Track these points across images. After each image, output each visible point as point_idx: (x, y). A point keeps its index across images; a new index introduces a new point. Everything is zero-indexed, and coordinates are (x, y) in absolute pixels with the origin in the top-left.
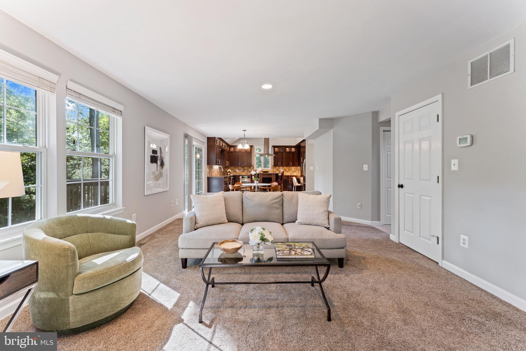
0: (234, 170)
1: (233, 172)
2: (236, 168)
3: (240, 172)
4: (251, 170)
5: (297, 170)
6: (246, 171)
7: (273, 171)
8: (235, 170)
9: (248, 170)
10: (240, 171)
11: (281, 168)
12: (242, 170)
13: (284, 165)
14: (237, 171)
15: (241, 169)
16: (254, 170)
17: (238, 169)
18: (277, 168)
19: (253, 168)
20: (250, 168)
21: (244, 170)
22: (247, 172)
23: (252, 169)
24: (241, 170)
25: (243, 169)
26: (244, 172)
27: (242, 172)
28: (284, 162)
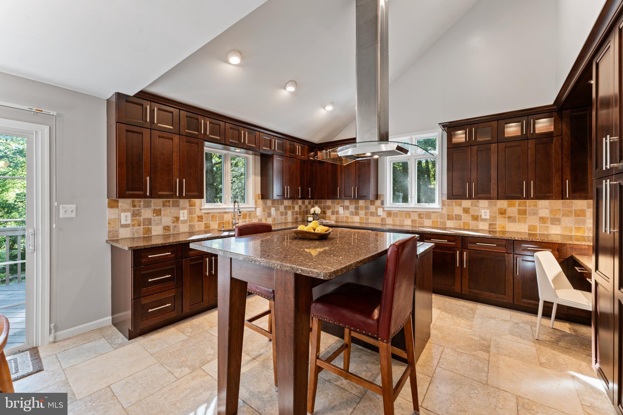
0: (334, 208)
1: (332, 214)
2: (338, 203)
3: (348, 215)
4: (376, 209)
5: (566, 215)
6: (362, 213)
7: (448, 215)
8: (336, 210)
9: (367, 208)
10: (347, 213)
11: (484, 203)
12: (353, 210)
13: (494, 193)
14: (340, 212)
15: (350, 206)
16: (385, 209)
17: (343, 206)
18: (466, 203)
19: (382, 203)
20: (374, 204)
21: (357, 208)
22: (366, 214)
23: (380, 207)
24: (350, 210)
25: (353, 206)
26: (357, 214)
27: (352, 213)
28: (494, 181)
